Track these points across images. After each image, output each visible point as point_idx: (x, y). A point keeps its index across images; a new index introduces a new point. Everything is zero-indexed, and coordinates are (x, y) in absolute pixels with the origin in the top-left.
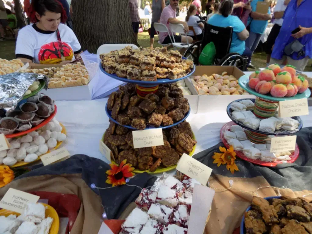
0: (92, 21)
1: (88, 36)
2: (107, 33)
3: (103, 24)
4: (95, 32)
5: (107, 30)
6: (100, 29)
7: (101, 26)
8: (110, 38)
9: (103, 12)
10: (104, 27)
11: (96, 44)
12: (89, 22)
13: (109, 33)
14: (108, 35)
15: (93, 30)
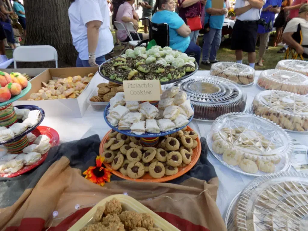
0: (41, 21)
1: (39, 37)
2: (59, 33)
3: (53, 24)
4: (46, 33)
5: (57, 31)
6: (50, 30)
7: (51, 27)
8: (62, 38)
9: (52, 12)
10: (55, 27)
12: (39, 23)
13: (61, 34)
14: (59, 36)
15: (43, 31)
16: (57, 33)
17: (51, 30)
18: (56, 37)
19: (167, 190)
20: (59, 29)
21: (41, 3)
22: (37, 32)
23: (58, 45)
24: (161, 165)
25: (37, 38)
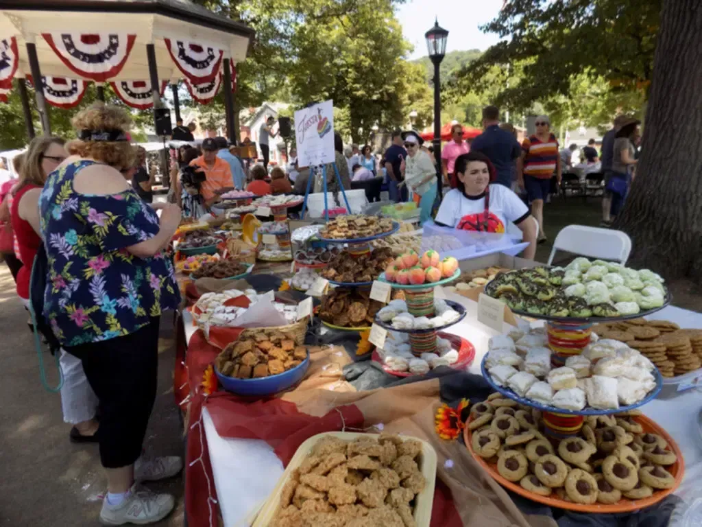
0: (659, 184)
1: (643, 213)
2: (690, 210)
3: (684, 191)
4: (660, 206)
5: (689, 204)
6: (673, 202)
7: (677, 195)
8: (695, 221)
9: (690, 167)
10: (685, 197)
11: (654, 228)
12: (653, 186)
13: (695, 210)
14: (690, 215)
15: (656, 202)
16: (685, 208)
17: (675, 201)
18: (681, 216)
19: (493, 496)
20: (694, 201)
21: (672, 149)
22: (643, 204)
23: (679, 234)
24: (523, 462)
25: (639, 214)
